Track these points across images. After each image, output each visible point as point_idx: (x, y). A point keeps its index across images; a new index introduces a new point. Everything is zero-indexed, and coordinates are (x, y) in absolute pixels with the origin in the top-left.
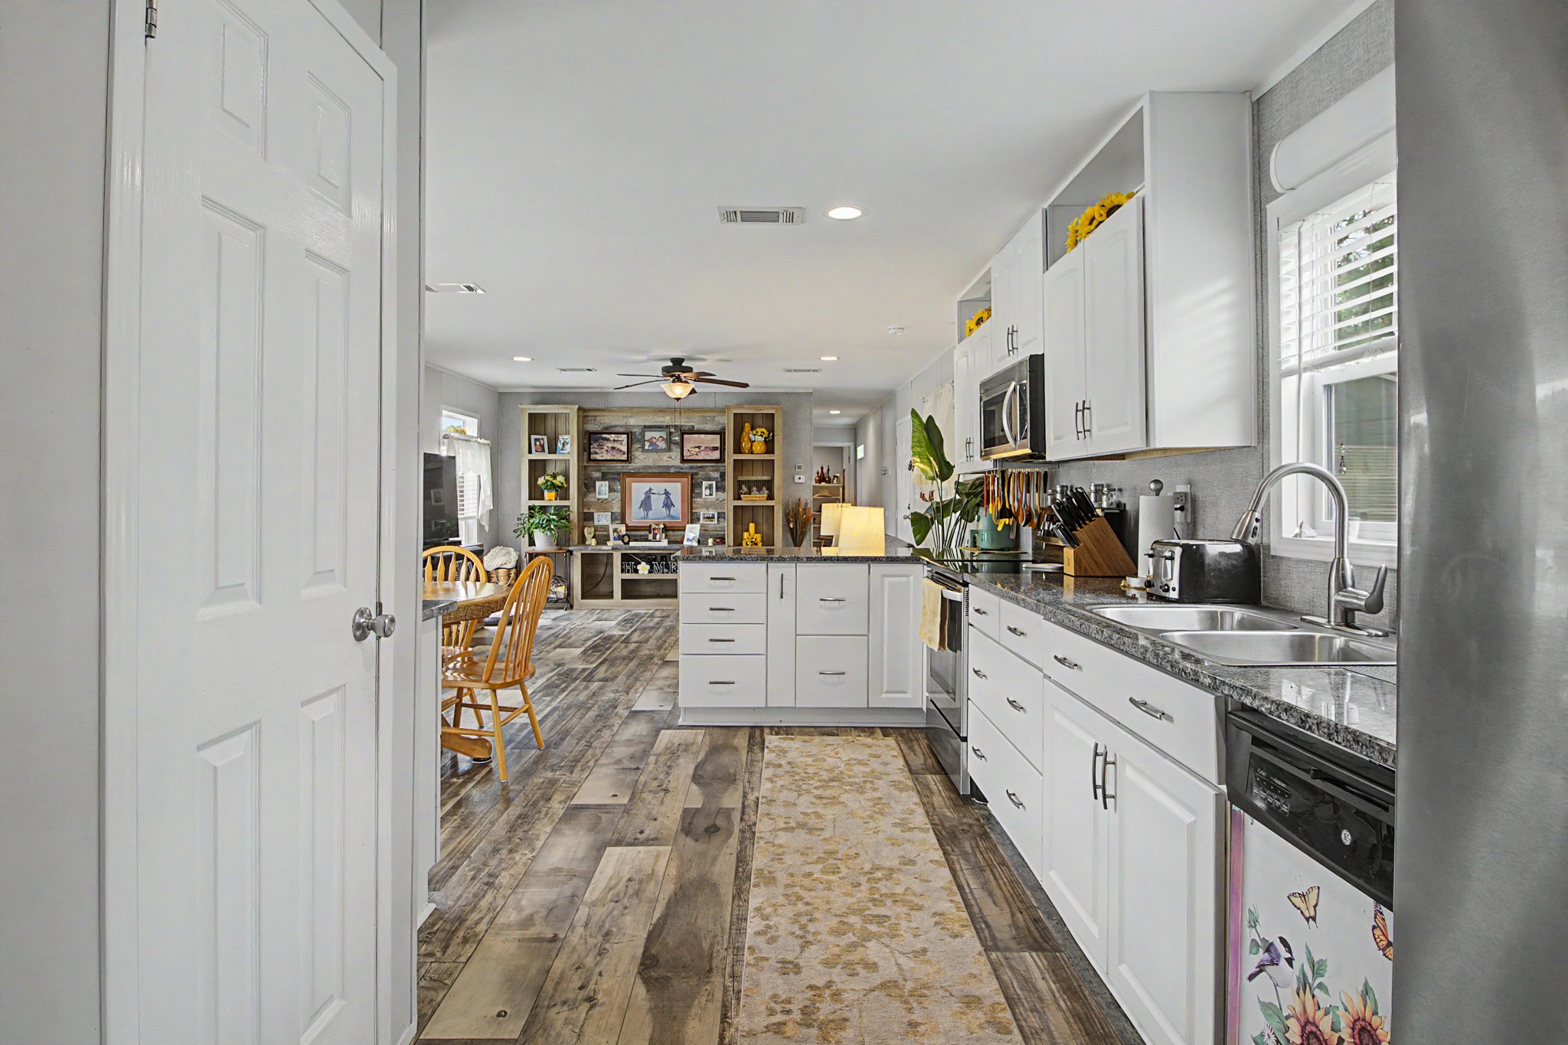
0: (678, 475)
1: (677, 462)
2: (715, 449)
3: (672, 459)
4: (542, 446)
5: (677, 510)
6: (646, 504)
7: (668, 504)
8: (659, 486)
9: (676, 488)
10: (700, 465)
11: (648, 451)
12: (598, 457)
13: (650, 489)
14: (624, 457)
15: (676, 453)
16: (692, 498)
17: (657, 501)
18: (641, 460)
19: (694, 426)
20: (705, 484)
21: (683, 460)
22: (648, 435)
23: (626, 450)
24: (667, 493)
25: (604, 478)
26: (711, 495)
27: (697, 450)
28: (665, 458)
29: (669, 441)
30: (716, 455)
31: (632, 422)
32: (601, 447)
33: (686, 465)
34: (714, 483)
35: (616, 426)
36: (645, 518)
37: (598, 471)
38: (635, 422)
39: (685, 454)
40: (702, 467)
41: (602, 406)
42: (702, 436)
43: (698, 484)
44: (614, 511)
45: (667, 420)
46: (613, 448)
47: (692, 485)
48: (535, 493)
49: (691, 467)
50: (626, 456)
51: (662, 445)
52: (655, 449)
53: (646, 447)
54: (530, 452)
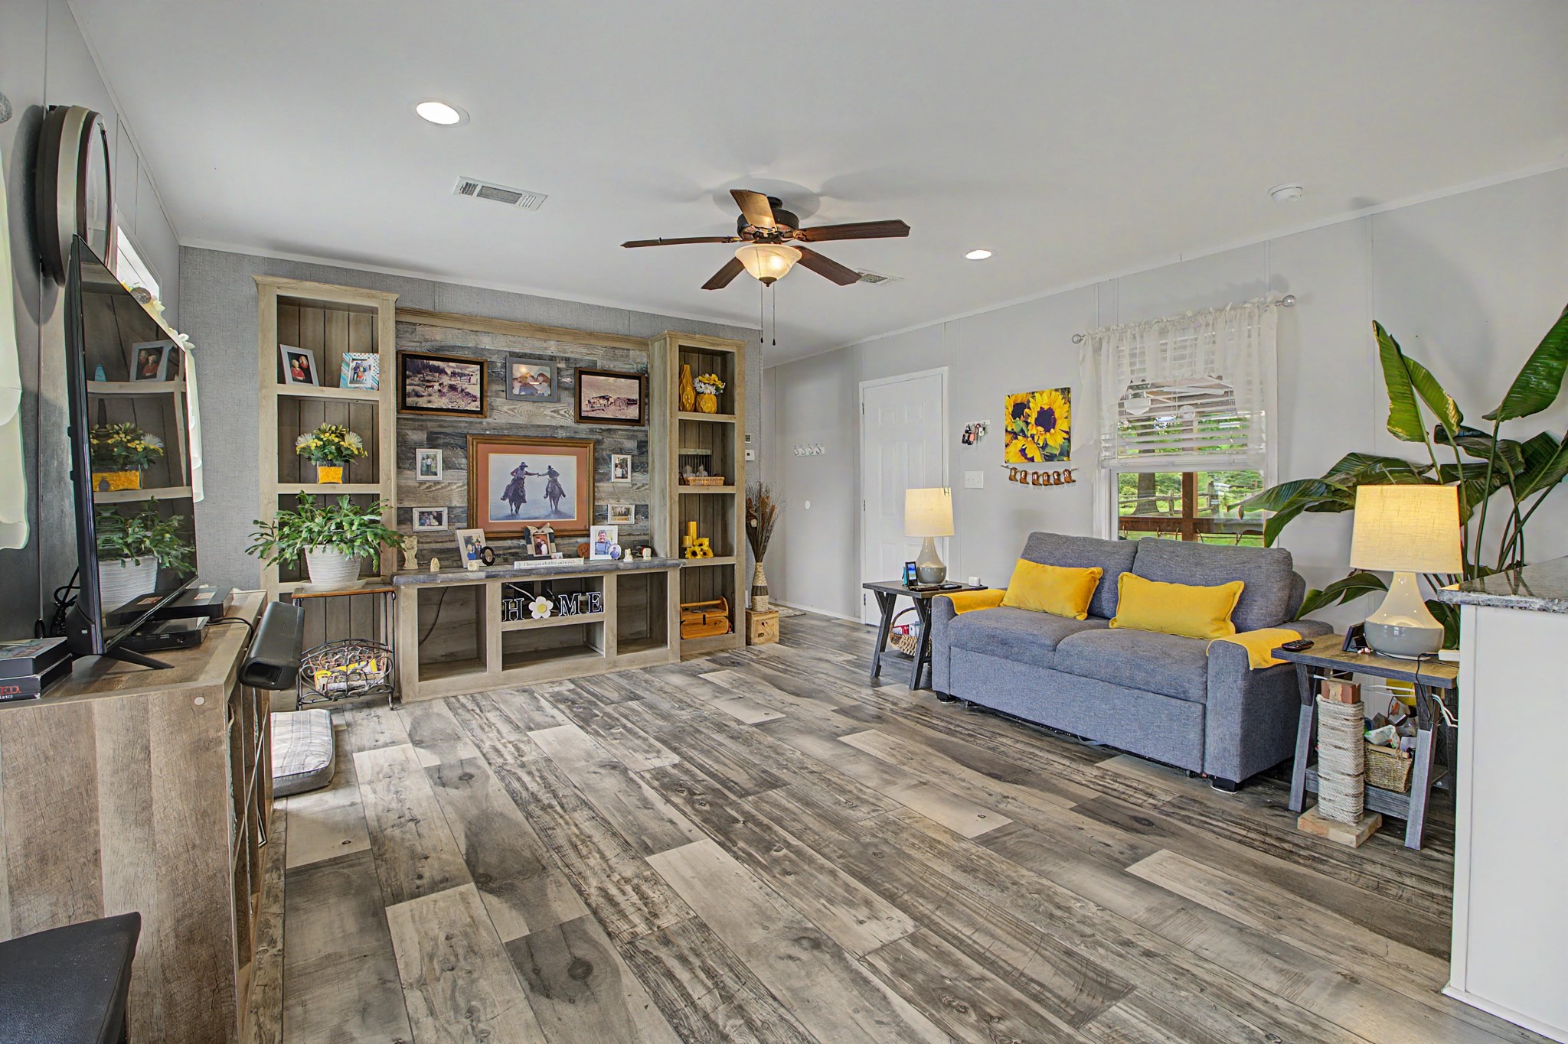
0: (571, 443)
1: (569, 421)
2: (630, 402)
3: (559, 416)
4: (306, 371)
5: (569, 504)
6: (516, 493)
7: (554, 493)
8: (537, 462)
9: (567, 466)
10: (603, 427)
11: (519, 398)
12: (422, 402)
13: (523, 466)
14: (475, 406)
15: (567, 403)
16: (594, 481)
17: (535, 488)
18: (506, 413)
19: (595, 363)
20: (615, 459)
21: (581, 418)
22: (522, 370)
23: (478, 395)
24: (552, 473)
25: (432, 442)
26: (623, 477)
27: (603, 402)
28: (548, 412)
29: (554, 383)
30: (633, 412)
31: (487, 342)
32: (427, 383)
33: (584, 426)
34: (629, 458)
35: (454, 347)
36: (512, 516)
37: (421, 428)
38: (491, 343)
39: (584, 408)
40: (609, 430)
41: (427, 306)
42: (612, 379)
43: (604, 459)
44: (455, 503)
45: (552, 348)
46: (453, 388)
47: (596, 460)
48: (293, 466)
49: (592, 431)
50: (478, 403)
51: (543, 389)
52: (530, 395)
53: (516, 391)
54: (281, 380)
